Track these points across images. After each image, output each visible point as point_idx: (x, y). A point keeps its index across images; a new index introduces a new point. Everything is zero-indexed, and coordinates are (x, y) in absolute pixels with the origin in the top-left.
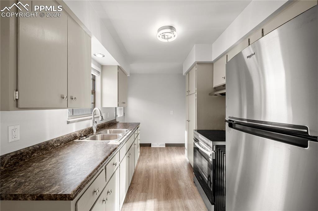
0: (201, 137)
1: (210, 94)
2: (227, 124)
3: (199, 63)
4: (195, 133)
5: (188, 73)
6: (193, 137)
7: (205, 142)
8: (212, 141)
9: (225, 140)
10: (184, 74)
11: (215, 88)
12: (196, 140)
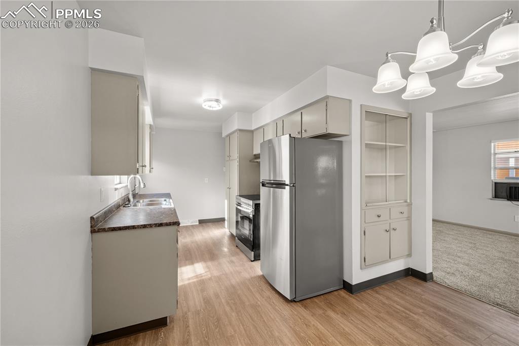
0: (243, 200)
1: (250, 161)
2: (261, 184)
3: (240, 130)
4: (237, 198)
5: (229, 136)
6: (235, 203)
7: (246, 204)
8: (253, 200)
9: (260, 200)
10: (223, 136)
11: (255, 155)
12: (239, 204)
